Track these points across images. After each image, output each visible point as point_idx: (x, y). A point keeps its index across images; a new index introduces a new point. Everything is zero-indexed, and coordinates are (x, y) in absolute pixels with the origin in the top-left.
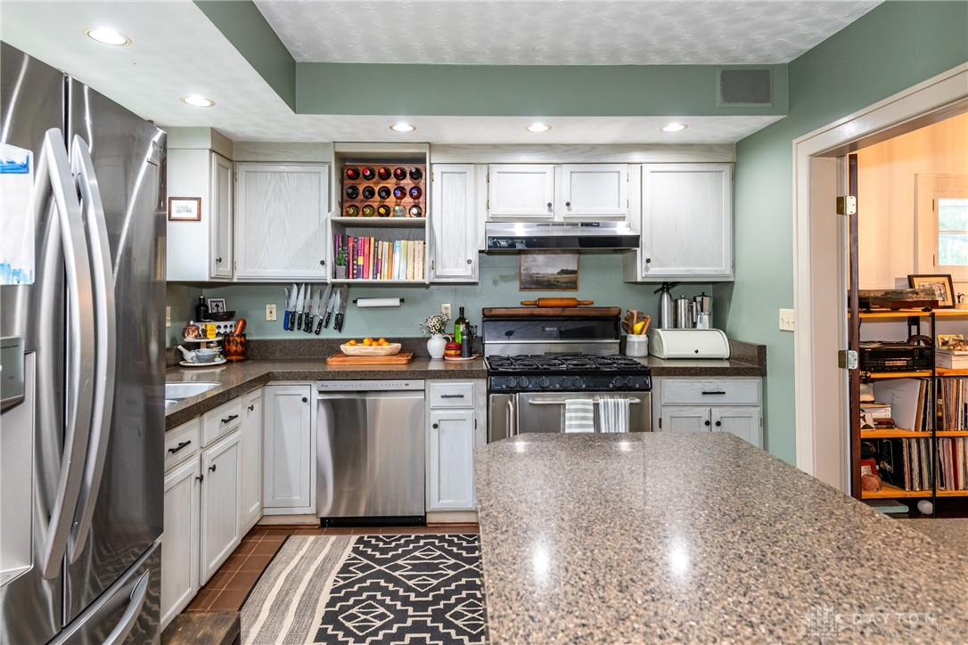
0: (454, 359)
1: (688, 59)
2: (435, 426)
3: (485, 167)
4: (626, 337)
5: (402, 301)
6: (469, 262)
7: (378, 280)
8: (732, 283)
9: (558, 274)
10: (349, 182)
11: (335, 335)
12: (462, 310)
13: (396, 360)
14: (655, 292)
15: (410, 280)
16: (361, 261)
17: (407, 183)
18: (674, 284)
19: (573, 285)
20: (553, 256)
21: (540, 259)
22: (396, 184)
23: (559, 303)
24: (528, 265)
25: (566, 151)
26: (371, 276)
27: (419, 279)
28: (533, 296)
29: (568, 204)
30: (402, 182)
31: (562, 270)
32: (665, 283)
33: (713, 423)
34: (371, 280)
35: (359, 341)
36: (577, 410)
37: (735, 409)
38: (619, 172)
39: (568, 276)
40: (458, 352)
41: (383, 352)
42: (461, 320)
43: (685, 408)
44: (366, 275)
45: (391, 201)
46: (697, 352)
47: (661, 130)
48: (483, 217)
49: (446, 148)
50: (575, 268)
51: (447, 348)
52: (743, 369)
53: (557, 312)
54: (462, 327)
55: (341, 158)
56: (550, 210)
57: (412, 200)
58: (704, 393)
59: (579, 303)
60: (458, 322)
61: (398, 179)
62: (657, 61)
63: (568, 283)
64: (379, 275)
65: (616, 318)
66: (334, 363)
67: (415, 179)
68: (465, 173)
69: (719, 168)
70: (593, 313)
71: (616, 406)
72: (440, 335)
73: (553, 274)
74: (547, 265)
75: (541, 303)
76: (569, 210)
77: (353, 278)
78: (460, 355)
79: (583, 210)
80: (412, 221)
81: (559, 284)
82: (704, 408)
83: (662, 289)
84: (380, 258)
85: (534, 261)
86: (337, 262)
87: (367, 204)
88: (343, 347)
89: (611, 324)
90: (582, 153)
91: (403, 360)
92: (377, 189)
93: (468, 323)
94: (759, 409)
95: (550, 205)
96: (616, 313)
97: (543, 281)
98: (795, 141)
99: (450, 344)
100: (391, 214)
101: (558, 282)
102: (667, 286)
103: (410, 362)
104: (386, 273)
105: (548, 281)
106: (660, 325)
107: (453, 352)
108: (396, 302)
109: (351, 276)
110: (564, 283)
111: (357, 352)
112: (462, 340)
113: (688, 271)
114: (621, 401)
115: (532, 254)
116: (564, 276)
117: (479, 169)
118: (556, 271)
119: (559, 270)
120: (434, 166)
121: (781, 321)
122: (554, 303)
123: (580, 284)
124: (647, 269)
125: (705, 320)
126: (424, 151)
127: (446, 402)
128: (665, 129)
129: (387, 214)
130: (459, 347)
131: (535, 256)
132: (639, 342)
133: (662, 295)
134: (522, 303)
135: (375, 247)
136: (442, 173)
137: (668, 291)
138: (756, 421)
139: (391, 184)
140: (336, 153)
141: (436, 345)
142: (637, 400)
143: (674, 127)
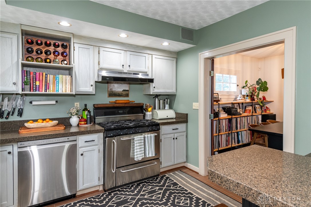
0: (84, 125)
1: (174, 22)
2: (82, 155)
3: (98, 48)
4: (145, 113)
5: (57, 102)
6: (92, 86)
7: (48, 92)
8: (176, 95)
9: (122, 91)
10: (28, 46)
11: (19, 119)
12: (86, 105)
13: (59, 128)
14: (153, 98)
15: (64, 92)
16: (38, 83)
17: (60, 50)
18: (160, 95)
19: (127, 95)
20: (121, 85)
21: (116, 85)
22: (54, 49)
23: (123, 102)
24: (111, 88)
25: (128, 46)
26: (43, 91)
27: (68, 92)
28: (113, 99)
29: (129, 66)
30: (57, 49)
31: (124, 90)
32: (156, 95)
33: (175, 138)
34: (43, 92)
35: (36, 121)
36: (138, 140)
37: (180, 133)
38: (145, 57)
39: (126, 92)
40: (86, 122)
41: (50, 125)
42: (85, 109)
43: (168, 135)
44: (41, 90)
45: (52, 57)
46: (167, 116)
47: (162, 44)
48: (97, 68)
49: (80, 37)
50: (128, 89)
51: (80, 121)
52: (183, 121)
53: (123, 105)
54: (86, 112)
55: (25, 33)
56: (123, 68)
57: (62, 57)
58: (173, 129)
59: (131, 102)
60: (84, 110)
61: (55, 47)
62: (166, 20)
63: (125, 94)
64: (48, 90)
65: (142, 107)
66: (23, 133)
67: (64, 48)
68: (89, 49)
69: (173, 59)
70: (135, 105)
71: (151, 136)
72: (76, 116)
73: (120, 91)
74: (118, 88)
75: (117, 102)
76: (130, 68)
77: (33, 91)
78: (87, 124)
79: (133, 68)
80: (63, 66)
81: (123, 95)
82: (172, 134)
83: (156, 97)
84: (48, 82)
85: (114, 86)
86: (24, 83)
87: (38, 57)
88: (26, 125)
89: (140, 109)
90: (133, 48)
91: (62, 128)
92: (44, 50)
93: (89, 110)
94: (186, 133)
95: (123, 65)
96: (142, 105)
97: (117, 94)
98: (200, 54)
99: (81, 119)
100: (52, 62)
101: (122, 94)
102: (157, 96)
103: (65, 128)
104: (52, 89)
105: (119, 94)
106: (155, 109)
107: (83, 123)
108: (54, 102)
109: (32, 90)
110: (124, 94)
111: (35, 126)
112: (87, 118)
113: (165, 91)
114: (152, 135)
115: (113, 84)
116: (124, 92)
117: (95, 48)
118: (121, 90)
119: (123, 90)
120: (75, 44)
121: (193, 106)
122: (122, 102)
123: (130, 95)
124: (154, 90)
125: (167, 106)
126: (70, 37)
127: (87, 144)
128: (163, 44)
129: (50, 62)
130: (86, 120)
131: (114, 84)
132: (149, 115)
133: (156, 99)
134: (109, 102)
135: (45, 77)
136: (79, 47)
137: (157, 97)
138: (185, 136)
139: (52, 49)
140: (22, 30)
141: (74, 120)
142: (156, 134)
143: (166, 44)
